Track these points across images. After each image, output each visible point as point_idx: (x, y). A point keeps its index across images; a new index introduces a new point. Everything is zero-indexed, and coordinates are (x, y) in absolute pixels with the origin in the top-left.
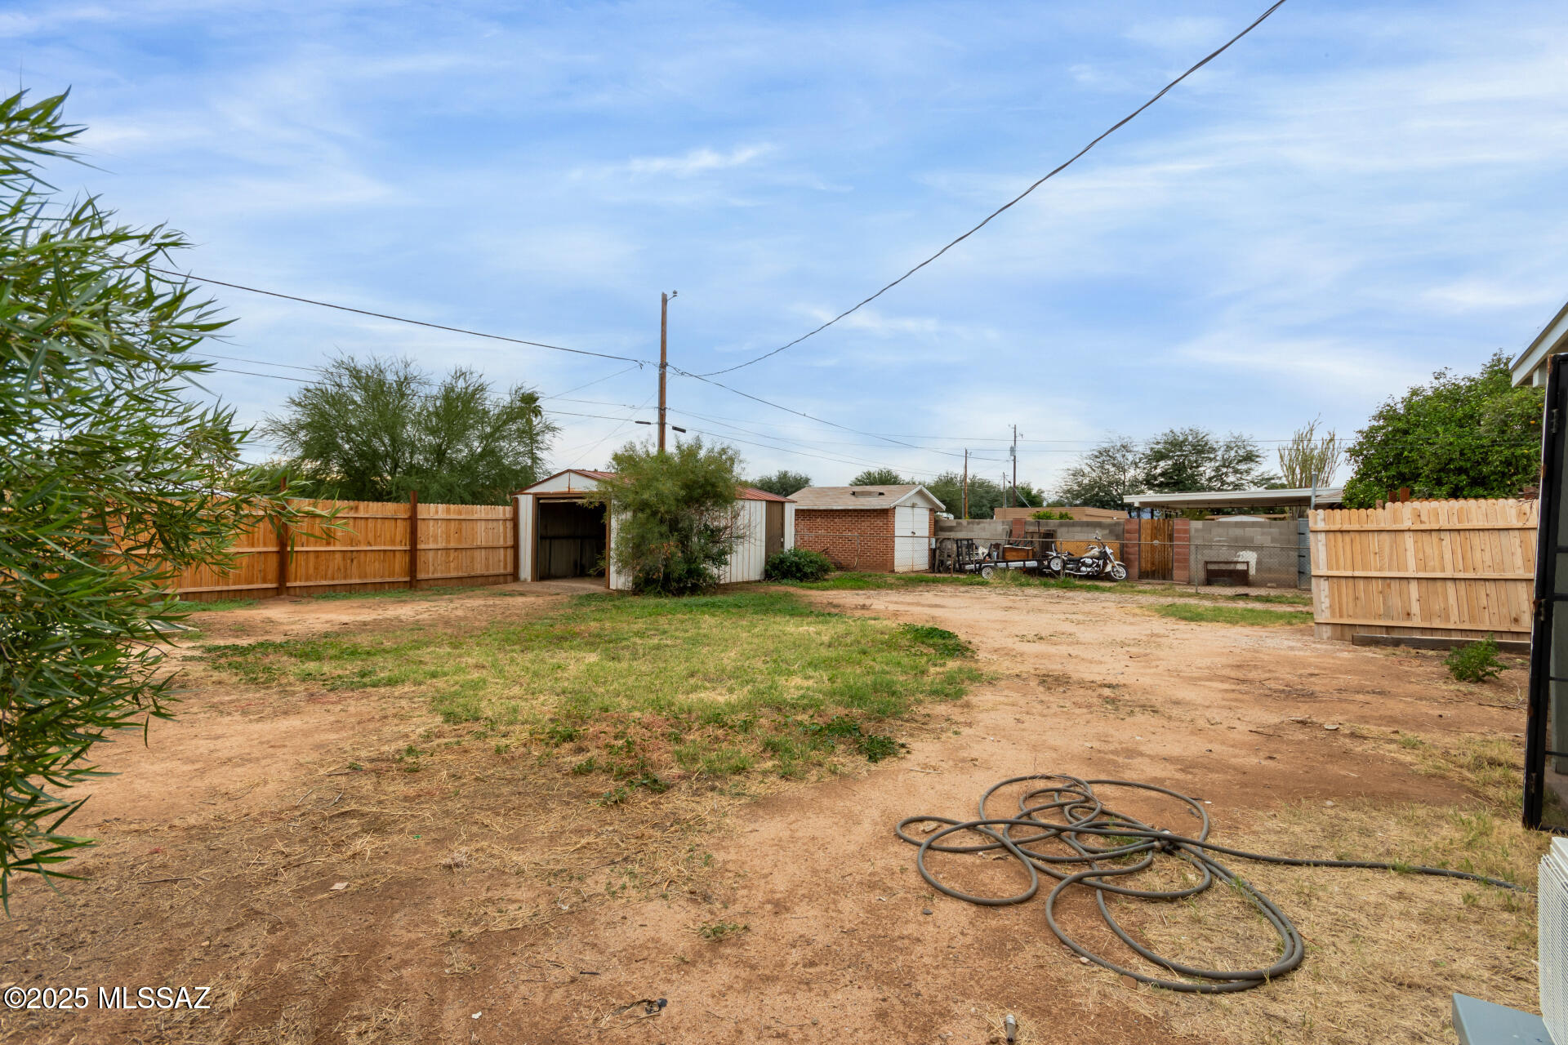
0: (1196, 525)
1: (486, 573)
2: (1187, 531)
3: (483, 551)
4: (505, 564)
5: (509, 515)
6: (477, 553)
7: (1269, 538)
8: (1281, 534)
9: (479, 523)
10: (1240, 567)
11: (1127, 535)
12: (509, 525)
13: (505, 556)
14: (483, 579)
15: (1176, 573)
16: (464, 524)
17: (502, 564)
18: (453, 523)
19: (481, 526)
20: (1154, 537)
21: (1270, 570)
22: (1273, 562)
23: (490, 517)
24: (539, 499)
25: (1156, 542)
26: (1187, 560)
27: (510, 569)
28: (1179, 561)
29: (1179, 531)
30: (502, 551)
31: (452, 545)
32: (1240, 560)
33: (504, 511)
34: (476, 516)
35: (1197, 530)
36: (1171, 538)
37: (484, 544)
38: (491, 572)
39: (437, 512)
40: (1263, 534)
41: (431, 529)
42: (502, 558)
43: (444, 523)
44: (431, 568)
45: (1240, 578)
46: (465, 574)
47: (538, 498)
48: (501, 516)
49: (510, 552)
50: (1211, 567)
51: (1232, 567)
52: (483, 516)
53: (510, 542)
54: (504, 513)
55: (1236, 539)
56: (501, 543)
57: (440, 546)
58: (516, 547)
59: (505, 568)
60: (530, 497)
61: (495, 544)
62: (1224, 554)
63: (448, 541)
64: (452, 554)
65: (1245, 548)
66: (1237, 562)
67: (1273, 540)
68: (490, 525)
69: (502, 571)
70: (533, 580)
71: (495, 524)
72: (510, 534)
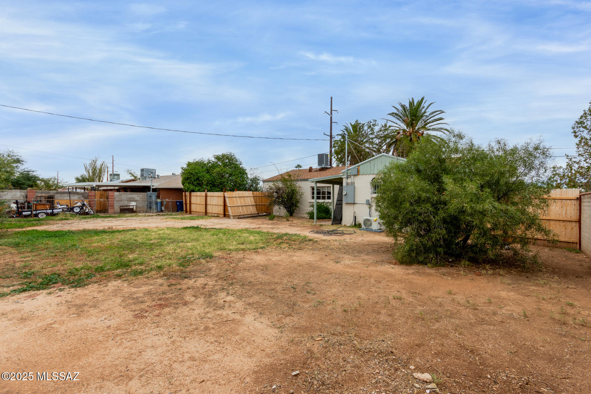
0: (117, 193)
2: (113, 196)
7: (139, 198)
8: (142, 196)
10: (131, 207)
11: (89, 197)
15: (110, 210)
20: (101, 198)
21: (139, 208)
22: (140, 205)
25: (101, 200)
26: (113, 206)
28: (111, 206)
29: (111, 196)
32: (131, 205)
35: (117, 195)
36: (107, 198)
40: (138, 197)
45: (131, 211)
50: (121, 208)
51: (128, 207)
55: (130, 198)
62: (126, 203)
65: (132, 201)
66: (130, 206)
67: (140, 199)
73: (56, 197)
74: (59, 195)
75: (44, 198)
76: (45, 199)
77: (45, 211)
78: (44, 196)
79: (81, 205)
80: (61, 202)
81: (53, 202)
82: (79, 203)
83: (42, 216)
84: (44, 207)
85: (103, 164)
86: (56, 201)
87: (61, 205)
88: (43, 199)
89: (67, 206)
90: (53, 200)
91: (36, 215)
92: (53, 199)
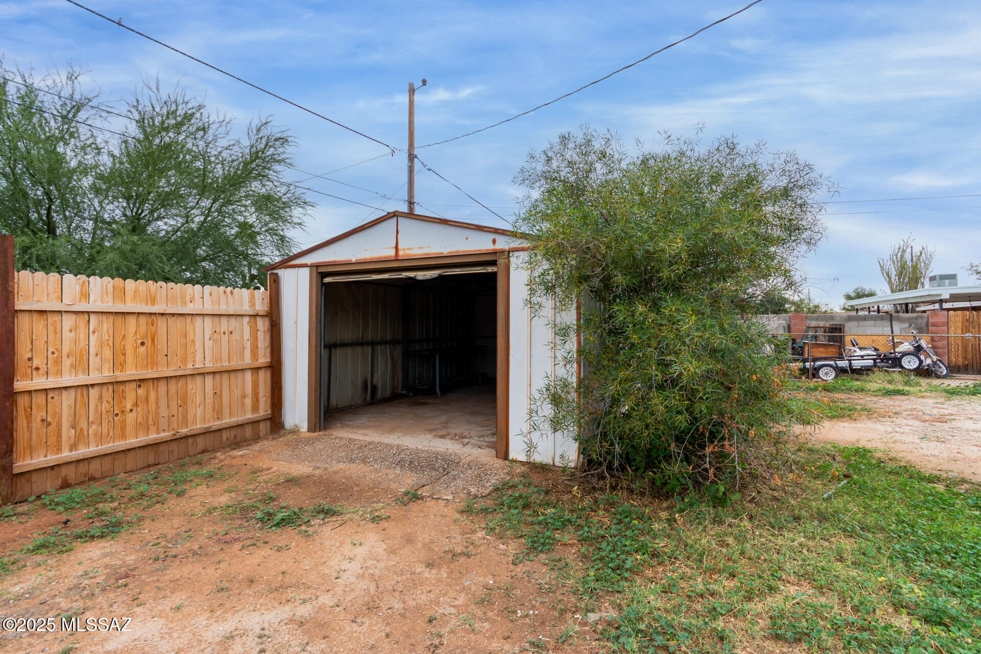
1: (216, 424)
3: (209, 380)
4: (256, 400)
5: (261, 306)
6: (194, 387)
9: (198, 321)
11: (931, 329)
12: (263, 325)
13: (255, 386)
14: (209, 439)
16: (161, 323)
17: (248, 401)
18: (132, 320)
19: (202, 330)
20: (966, 330)
23: (223, 309)
24: (324, 275)
25: (968, 335)
27: (264, 410)
30: (248, 375)
31: (131, 372)
33: (252, 299)
34: (189, 308)
37: (209, 365)
38: (227, 421)
39: (86, 296)
41: (68, 336)
42: (249, 389)
43: (107, 324)
44: (67, 434)
46: (165, 435)
47: (321, 273)
48: (246, 308)
49: (264, 378)
52: (209, 308)
53: (264, 358)
54: (253, 304)
56: (248, 360)
57: (95, 377)
58: (275, 368)
59: (255, 408)
60: (306, 271)
61: (235, 364)
63: (118, 361)
64: (131, 394)
68: (224, 324)
69: (250, 416)
70: (311, 429)
71: (233, 322)
72: (263, 341)
73: (847, 329)
74: (854, 323)
75: (823, 330)
76: (825, 332)
77: (832, 363)
78: (822, 325)
79: (912, 348)
80: (862, 341)
81: (841, 340)
82: (906, 344)
83: (826, 374)
84: (827, 353)
85: (921, 253)
86: (847, 339)
87: (860, 349)
88: (820, 333)
89: (876, 350)
90: (840, 336)
91: (815, 373)
92: (840, 332)
